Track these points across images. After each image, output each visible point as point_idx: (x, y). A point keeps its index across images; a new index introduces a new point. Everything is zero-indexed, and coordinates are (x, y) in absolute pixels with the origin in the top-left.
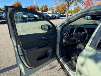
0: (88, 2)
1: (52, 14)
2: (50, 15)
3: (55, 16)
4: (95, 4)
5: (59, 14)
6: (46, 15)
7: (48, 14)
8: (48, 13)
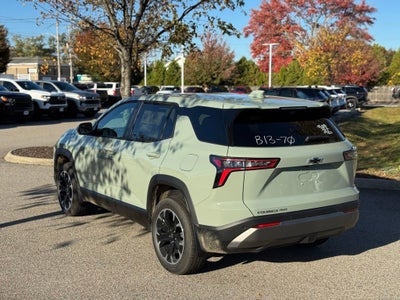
0: (268, 21)
1: (48, 87)
2: (37, 95)
3: (71, 101)
4: (309, 32)
5: (95, 88)
6: (8, 91)
7: (22, 91)
8: (22, 84)
